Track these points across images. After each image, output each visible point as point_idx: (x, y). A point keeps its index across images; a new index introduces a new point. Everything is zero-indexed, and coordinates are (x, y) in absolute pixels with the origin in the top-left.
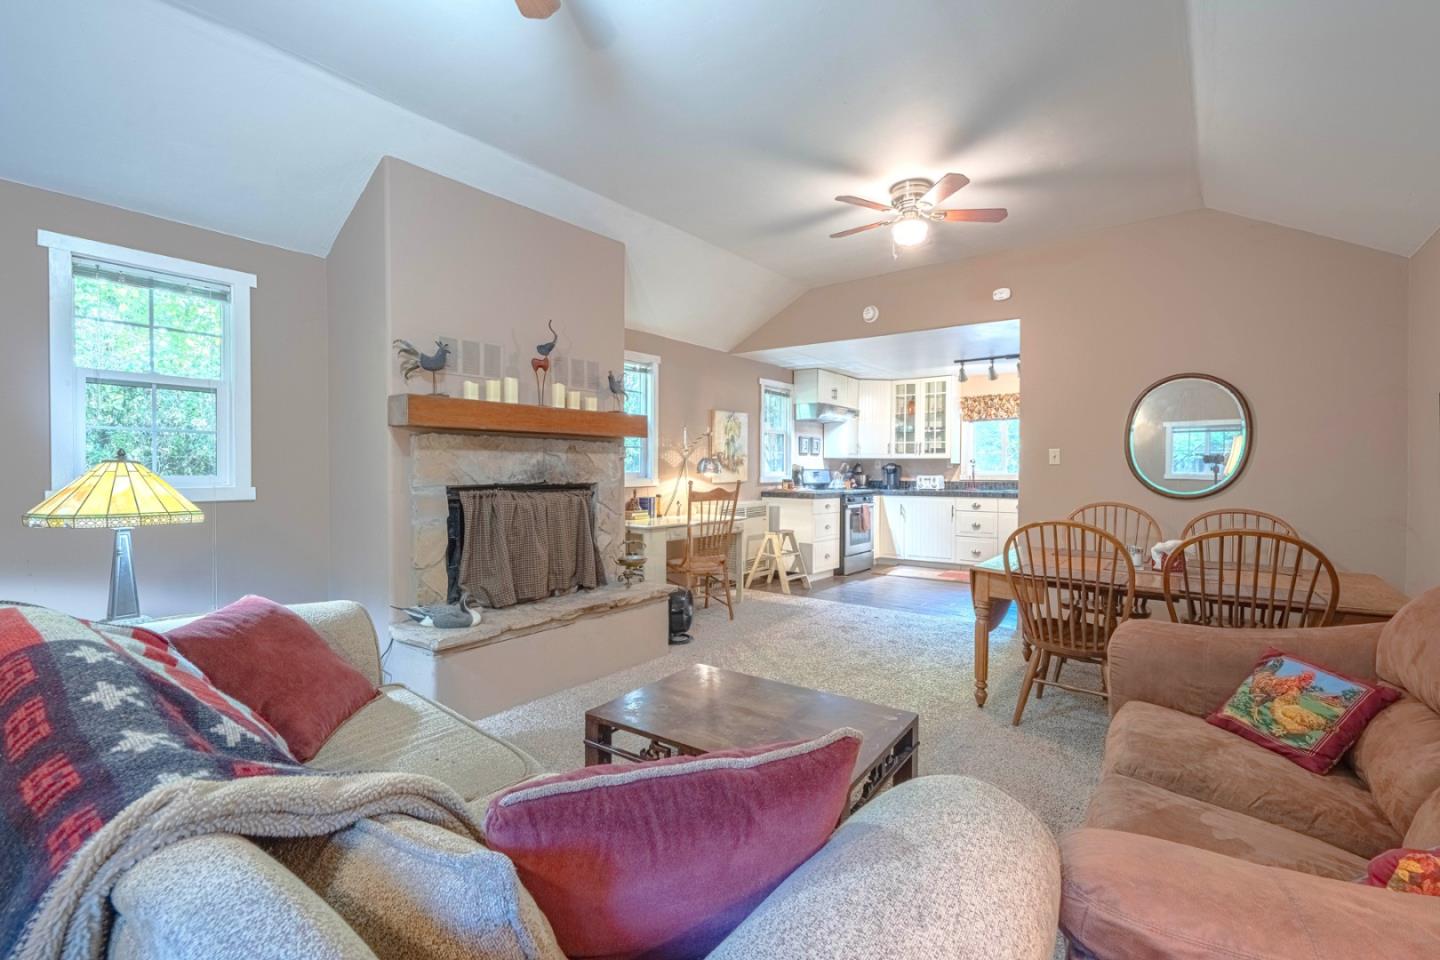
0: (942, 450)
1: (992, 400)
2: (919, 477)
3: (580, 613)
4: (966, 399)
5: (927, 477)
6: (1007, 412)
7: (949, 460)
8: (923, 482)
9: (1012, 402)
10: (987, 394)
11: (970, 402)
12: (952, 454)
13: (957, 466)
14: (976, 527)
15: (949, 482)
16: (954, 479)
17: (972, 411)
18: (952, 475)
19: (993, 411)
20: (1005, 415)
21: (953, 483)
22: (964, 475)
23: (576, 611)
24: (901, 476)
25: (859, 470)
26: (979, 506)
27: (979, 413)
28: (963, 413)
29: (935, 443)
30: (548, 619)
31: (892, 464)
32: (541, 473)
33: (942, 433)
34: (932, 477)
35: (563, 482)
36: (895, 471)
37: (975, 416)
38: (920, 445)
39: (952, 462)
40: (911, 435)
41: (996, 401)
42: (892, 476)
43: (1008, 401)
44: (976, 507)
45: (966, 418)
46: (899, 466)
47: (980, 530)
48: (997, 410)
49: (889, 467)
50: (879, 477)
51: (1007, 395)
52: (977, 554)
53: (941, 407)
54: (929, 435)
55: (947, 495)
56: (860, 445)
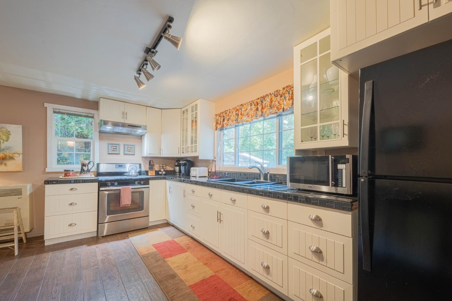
2: (191, 168)
8: (193, 172)
13: (213, 161)
16: (213, 170)
18: (212, 167)
29: (194, 146)
34: (195, 168)
38: (189, 147)
42: (183, 167)
51: (232, 109)
54: (192, 142)
56: (162, 149)
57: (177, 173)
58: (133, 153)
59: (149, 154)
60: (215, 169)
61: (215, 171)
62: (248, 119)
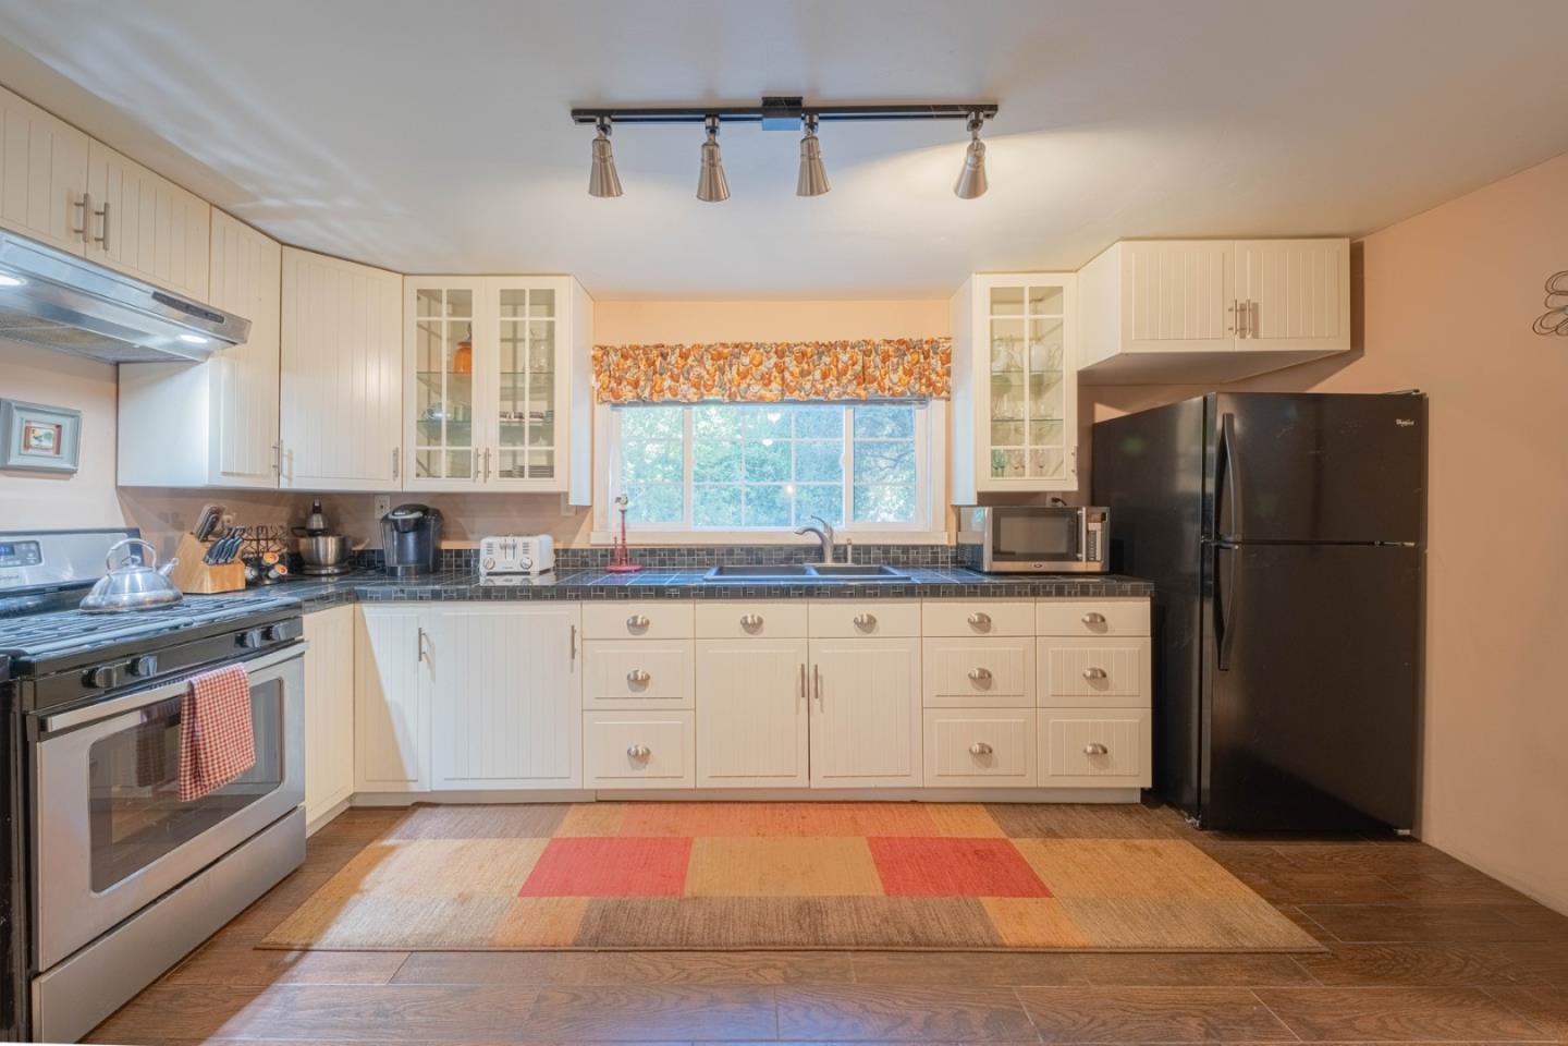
0: (547, 471)
1: (664, 356)
2: (485, 541)
4: (605, 350)
5: (510, 540)
6: (696, 386)
7: (566, 494)
8: (498, 555)
9: (709, 364)
10: (652, 343)
11: (614, 358)
12: (571, 481)
13: (583, 511)
14: (639, 682)
15: (566, 551)
16: (579, 543)
17: (619, 381)
18: (575, 533)
19: (668, 383)
20: (692, 394)
21: (575, 553)
22: (599, 534)
24: (442, 534)
25: (317, 522)
26: (645, 625)
27: (636, 384)
28: (597, 385)
29: (529, 453)
31: (412, 508)
33: (544, 428)
34: (520, 541)
36: (419, 526)
37: (628, 393)
38: (487, 455)
39: (573, 502)
40: (460, 429)
41: (672, 359)
42: (411, 538)
43: (700, 361)
44: (637, 627)
45: (606, 395)
46: (437, 513)
47: (649, 691)
48: (675, 378)
49: (401, 516)
50: (375, 538)
51: (696, 347)
52: (641, 758)
53: (543, 362)
54: (510, 433)
55: (558, 594)
56: (290, 452)
57: (326, 565)
58: (68, 466)
59: (225, 474)
60: (624, 539)
61: (624, 546)
62: (763, 392)
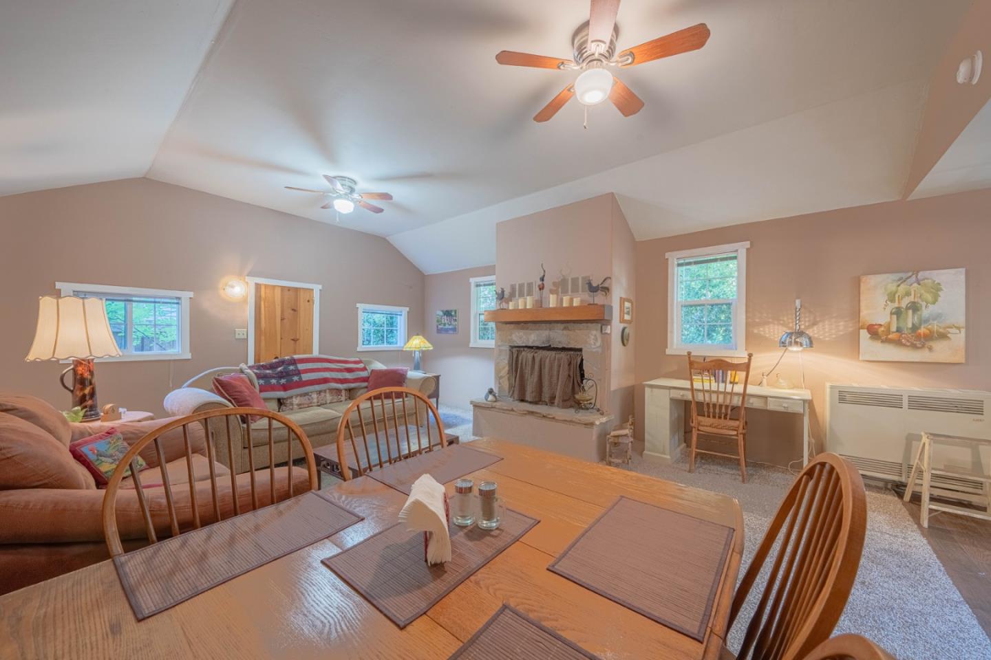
3: (525, 412)
23: (524, 411)
30: (510, 409)
32: (549, 341)
35: (560, 346)
